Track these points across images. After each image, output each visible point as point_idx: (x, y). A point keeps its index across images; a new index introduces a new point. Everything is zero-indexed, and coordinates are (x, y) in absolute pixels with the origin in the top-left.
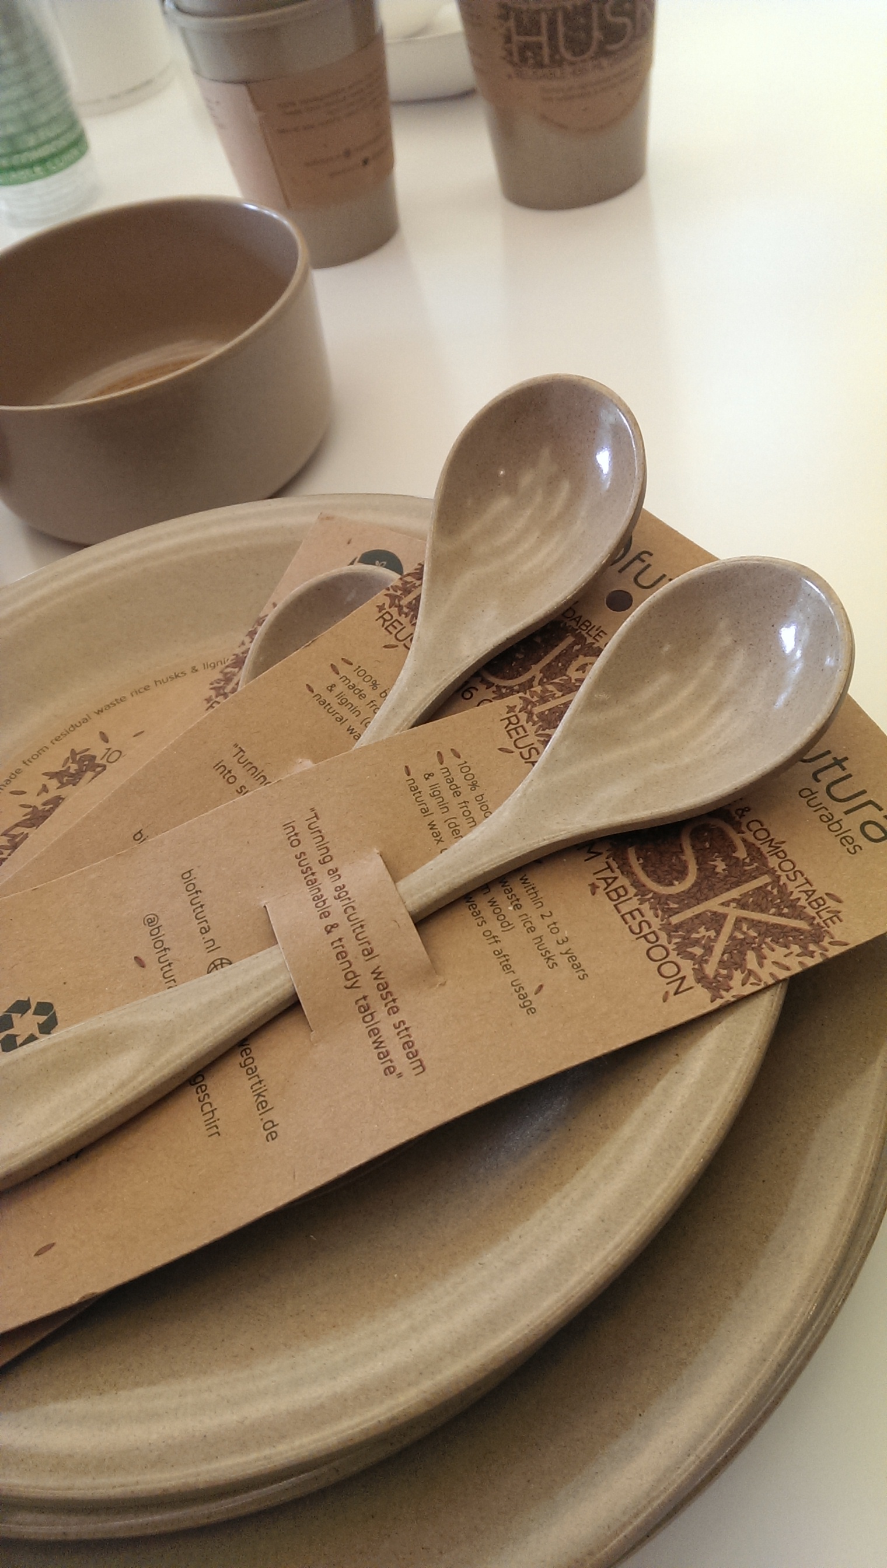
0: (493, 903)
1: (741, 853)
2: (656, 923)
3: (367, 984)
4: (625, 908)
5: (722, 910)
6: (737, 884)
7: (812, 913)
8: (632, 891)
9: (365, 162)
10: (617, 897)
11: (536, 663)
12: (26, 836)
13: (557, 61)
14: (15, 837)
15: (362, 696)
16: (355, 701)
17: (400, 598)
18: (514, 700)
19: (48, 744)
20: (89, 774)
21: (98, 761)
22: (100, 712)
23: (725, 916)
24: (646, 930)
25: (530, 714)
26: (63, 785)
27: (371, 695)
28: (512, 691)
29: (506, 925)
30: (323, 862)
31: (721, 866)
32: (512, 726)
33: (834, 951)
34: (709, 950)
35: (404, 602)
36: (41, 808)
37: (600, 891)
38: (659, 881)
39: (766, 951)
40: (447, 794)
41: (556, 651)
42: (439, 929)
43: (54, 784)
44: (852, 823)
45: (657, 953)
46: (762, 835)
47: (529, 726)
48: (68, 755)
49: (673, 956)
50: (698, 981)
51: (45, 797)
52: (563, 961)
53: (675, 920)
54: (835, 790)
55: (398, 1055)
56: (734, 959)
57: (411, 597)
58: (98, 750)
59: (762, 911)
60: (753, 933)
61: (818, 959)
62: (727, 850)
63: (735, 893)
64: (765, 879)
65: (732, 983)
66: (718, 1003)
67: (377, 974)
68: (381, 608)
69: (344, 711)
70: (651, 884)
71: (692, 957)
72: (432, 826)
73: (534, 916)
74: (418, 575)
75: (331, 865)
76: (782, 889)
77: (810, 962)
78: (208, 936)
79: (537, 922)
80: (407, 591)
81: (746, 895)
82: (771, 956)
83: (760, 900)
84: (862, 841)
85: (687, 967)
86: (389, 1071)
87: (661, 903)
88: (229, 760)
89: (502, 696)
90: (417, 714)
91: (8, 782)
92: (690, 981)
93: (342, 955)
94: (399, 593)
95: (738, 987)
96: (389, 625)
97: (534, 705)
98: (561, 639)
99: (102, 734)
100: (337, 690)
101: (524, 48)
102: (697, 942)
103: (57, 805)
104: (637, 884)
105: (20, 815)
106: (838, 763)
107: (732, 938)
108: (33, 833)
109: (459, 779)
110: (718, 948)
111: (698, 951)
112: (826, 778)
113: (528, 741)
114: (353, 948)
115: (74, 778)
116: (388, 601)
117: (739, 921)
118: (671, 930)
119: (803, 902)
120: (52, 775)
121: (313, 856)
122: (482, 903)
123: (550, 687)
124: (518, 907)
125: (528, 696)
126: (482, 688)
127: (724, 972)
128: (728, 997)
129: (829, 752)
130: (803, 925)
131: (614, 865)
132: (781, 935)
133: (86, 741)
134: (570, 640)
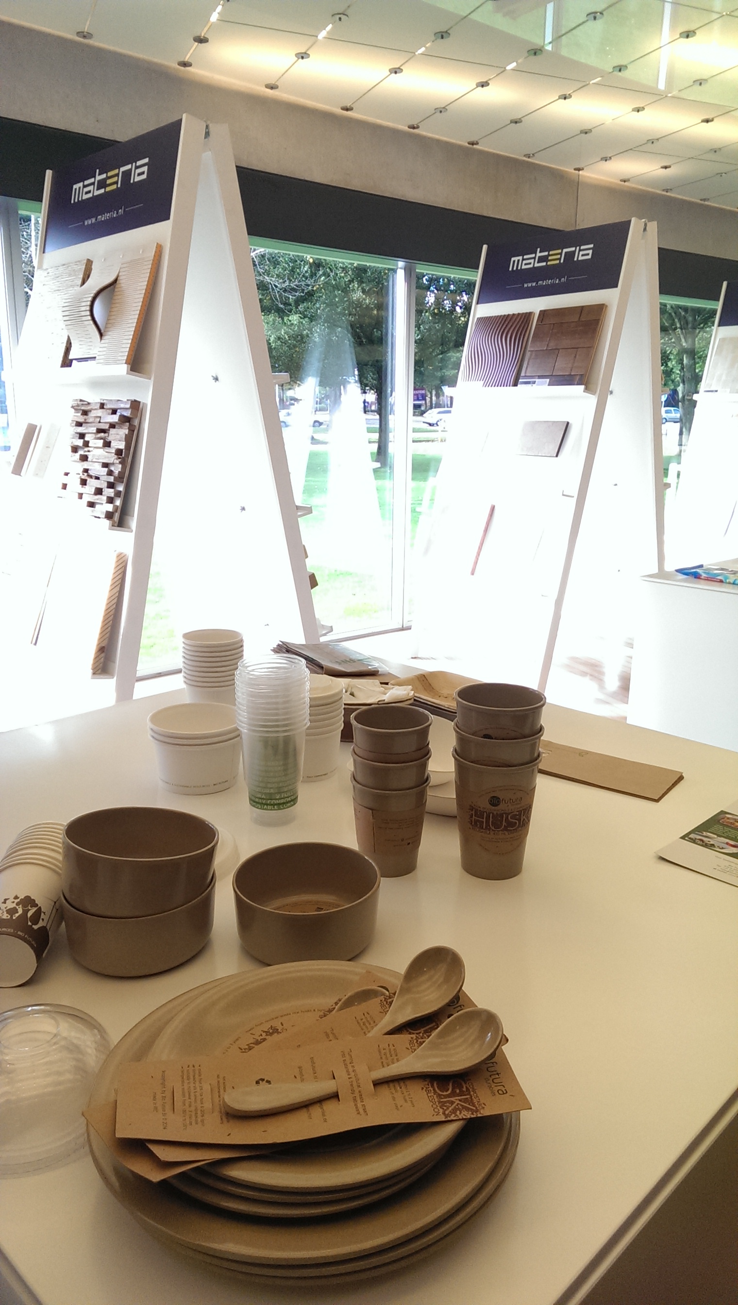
0: (394, 1086)
1: (464, 1089)
2: (436, 1100)
3: (357, 1095)
4: (429, 1095)
5: (455, 1101)
6: (461, 1096)
7: (477, 1106)
8: (433, 1091)
9: (409, 844)
10: (428, 1092)
11: (423, 1028)
12: (254, 1047)
13: (488, 828)
14: (250, 1047)
15: (370, 1024)
16: (367, 1025)
17: (387, 999)
18: (414, 1036)
19: (264, 1022)
20: (276, 1034)
21: (279, 1031)
22: (282, 1016)
23: (455, 1102)
24: (433, 1100)
25: (417, 1041)
26: (267, 1035)
27: (373, 1024)
28: (414, 1034)
29: (396, 1091)
30: (350, 1063)
31: (458, 1091)
32: (411, 1042)
33: (479, 1115)
34: (448, 1108)
35: (388, 1001)
36: (259, 1040)
37: (424, 1090)
38: (441, 1091)
39: (462, 1111)
40: (388, 1055)
41: (430, 1026)
42: (379, 1088)
43: (264, 1034)
44: (496, 1089)
45: (434, 1106)
46: (471, 1086)
47: (416, 1044)
48: (270, 1027)
49: (438, 1108)
50: (443, 1114)
51: (261, 1037)
52: (409, 1102)
53: (442, 1100)
54: (494, 1080)
55: (361, 1111)
56: (454, 1111)
57: (391, 1000)
58: (280, 1028)
59: (465, 1103)
60: (460, 1107)
61: (475, 1116)
62: (461, 1087)
63: (459, 1098)
64: (468, 1096)
65: (451, 1116)
66: (446, 1119)
67: (360, 1092)
68: (381, 1001)
69: (364, 1027)
70: (438, 1091)
71: (443, 1109)
72: (382, 1063)
73: (404, 1091)
74: (394, 994)
75: (352, 1065)
76: (472, 1099)
77: (472, 1116)
78: (315, 1075)
79: (405, 1092)
80: (390, 998)
81: (462, 1099)
82: (463, 1113)
83: (465, 1101)
84: (497, 1093)
85: (441, 1111)
86: (359, 1113)
87: (439, 1096)
88: (329, 1031)
89: (410, 1034)
90: (385, 1032)
91: (250, 1030)
92: (441, 1113)
93: (352, 1085)
94: (388, 998)
95: (452, 1117)
96: (382, 1005)
97: (419, 1039)
98: (432, 1023)
99: (281, 1023)
100: (363, 1021)
101: (476, 821)
102: (445, 1106)
103: (264, 1041)
104: (434, 1090)
105: (252, 1041)
106: (498, 1074)
107: (455, 1107)
108: (256, 1047)
109: (393, 1052)
110: (450, 1109)
111: (445, 1108)
112: (493, 1077)
113: (415, 1048)
114: (355, 1084)
115: (271, 1034)
116: (384, 999)
117: (458, 1104)
118: (439, 1102)
119: (476, 1104)
120: (264, 1032)
121: (348, 1062)
122: (391, 1085)
123: (425, 1035)
124: (401, 1088)
125: (418, 1036)
126: (405, 1031)
127: (450, 1114)
128: (449, 1119)
129: (496, 1071)
130: (474, 1108)
131: (430, 1085)
132: (468, 1109)
133: (277, 1024)
134: (434, 1024)
